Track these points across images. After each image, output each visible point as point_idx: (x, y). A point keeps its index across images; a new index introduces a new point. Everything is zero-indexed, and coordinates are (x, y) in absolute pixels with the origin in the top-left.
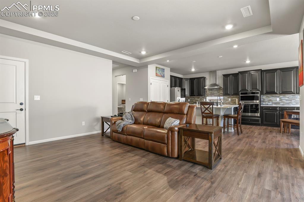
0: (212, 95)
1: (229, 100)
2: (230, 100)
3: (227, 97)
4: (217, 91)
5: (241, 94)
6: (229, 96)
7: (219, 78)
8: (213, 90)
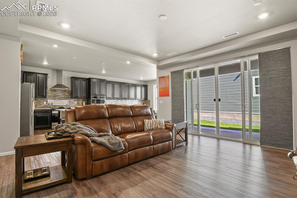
3: (73, 100)
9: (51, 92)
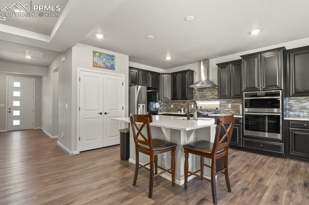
0: (203, 98)
1: (228, 106)
2: (230, 106)
3: (226, 102)
4: (211, 91)
5: (246, 96)
6: (228, 100)
7: (213, 70)
8: (205, 90)
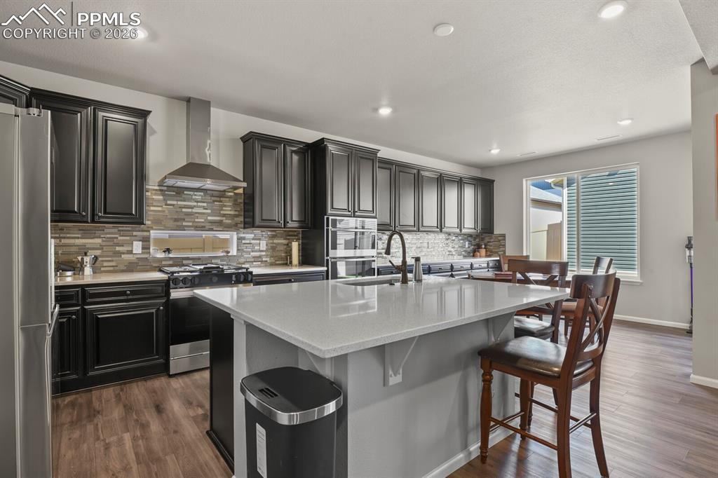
1: (259, 245)
2: (263, 245)
3: (254, 235)
4: (210, 203)
9: (165, 200)
